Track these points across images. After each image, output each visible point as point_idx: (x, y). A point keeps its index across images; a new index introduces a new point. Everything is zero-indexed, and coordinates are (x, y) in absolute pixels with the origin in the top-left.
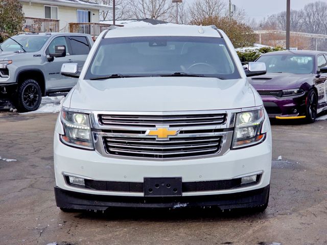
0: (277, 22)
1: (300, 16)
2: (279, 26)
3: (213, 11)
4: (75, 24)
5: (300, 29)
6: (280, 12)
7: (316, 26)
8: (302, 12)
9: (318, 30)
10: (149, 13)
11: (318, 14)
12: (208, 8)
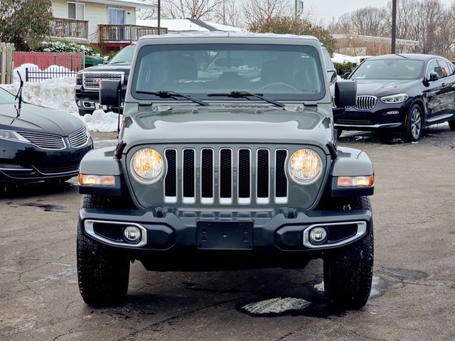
0: (351, 23)
1: (382, 16)
2: (353, 29)
3: (273, 9)
4: (105, 26)
5: (382, 32)
6: (355, 10)
7: (403, 29)
8: (384, 10)
9: (405, 35)
10: (188, 11)
11: (406, 13)
12: (266, 5)
